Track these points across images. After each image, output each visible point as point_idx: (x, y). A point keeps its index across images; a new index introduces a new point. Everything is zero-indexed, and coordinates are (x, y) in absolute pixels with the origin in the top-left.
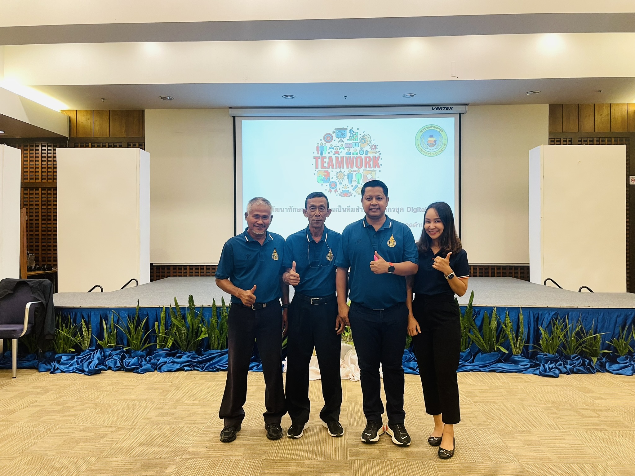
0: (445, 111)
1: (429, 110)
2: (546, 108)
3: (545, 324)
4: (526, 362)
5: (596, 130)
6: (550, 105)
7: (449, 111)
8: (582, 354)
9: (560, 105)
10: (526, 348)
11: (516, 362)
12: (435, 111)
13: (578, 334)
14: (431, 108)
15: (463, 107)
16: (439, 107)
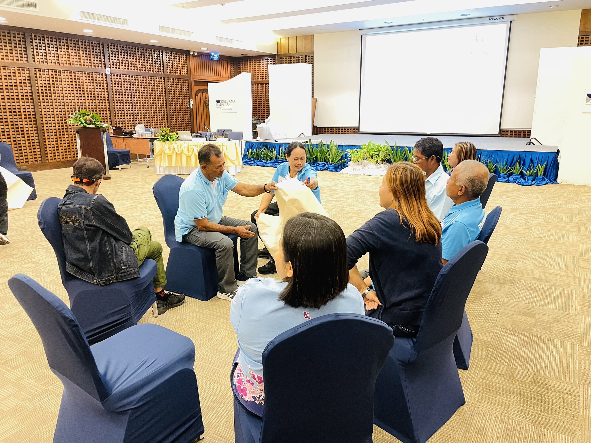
0: (499, 20)
6: (582, 10)
12: (491, 21)
14: (488, 18)
15: (512, 16)
16: (495, 18)
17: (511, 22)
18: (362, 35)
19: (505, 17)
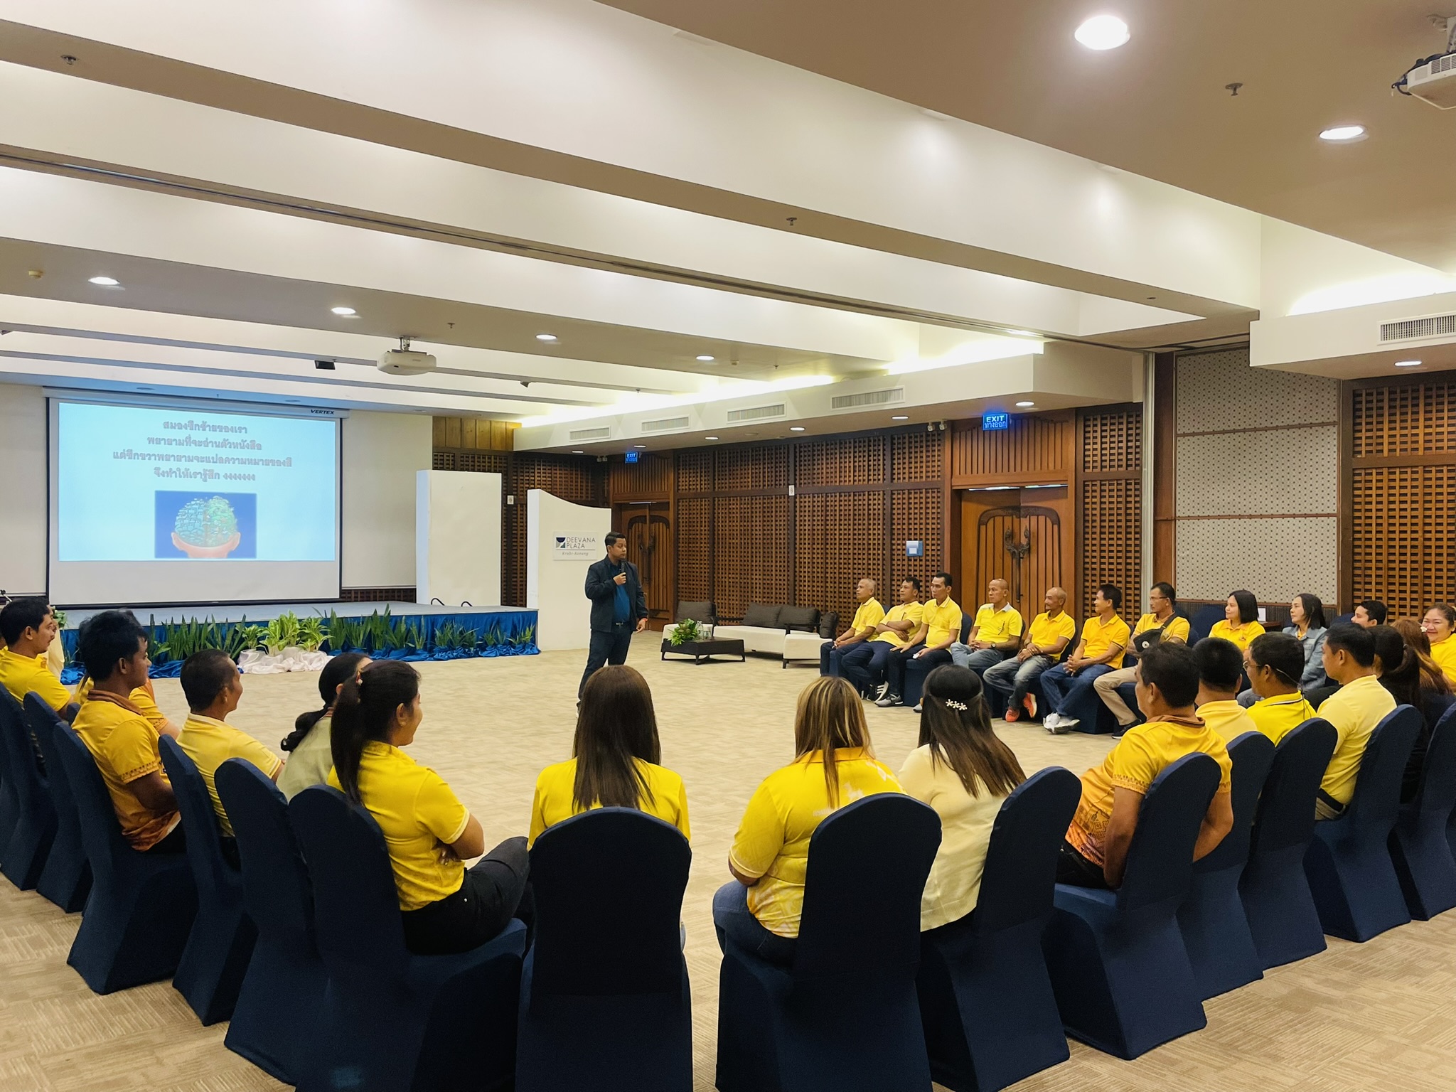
0: (326, 415)
1: (307, 412)
2: (430, 419)
3: (439, 626)
4: (426, 654)
5: (478, 447)
6: (434, 417)
7: (332, 415)
8: (463, 646)
9: (442, 418)
10: (425, 644)
11: (418, 654)
12: (314, 414)
13: (461, 633)
14: (310, 409)
15: (346, 412)
16: (319, 410)
17: (341, 419)
18: (48, 399)
19: (335, 412)
